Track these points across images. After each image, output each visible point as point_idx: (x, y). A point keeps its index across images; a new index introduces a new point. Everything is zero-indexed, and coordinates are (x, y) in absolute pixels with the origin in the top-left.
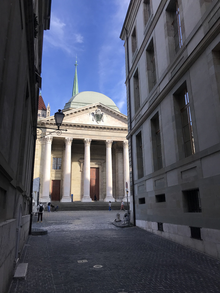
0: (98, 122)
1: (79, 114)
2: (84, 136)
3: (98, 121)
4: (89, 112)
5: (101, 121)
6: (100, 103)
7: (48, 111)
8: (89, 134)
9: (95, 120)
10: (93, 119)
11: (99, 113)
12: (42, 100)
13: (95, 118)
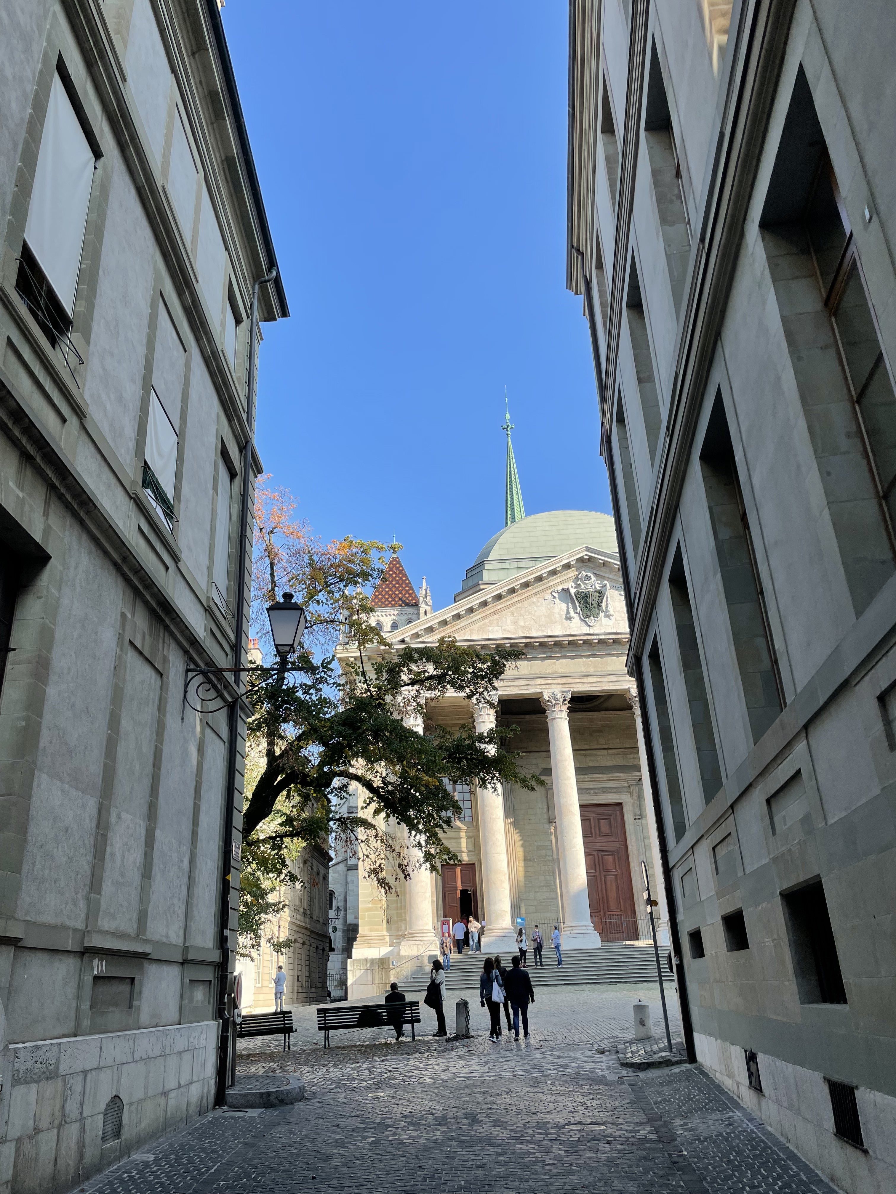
0: (591, 620)
1: (515, 600)
2: (538, 682)
3: (587, 616)
4: (549, 587)
5: (602, 614)
6: (588, 549)
7: (423, 607)
8: (560, 670)
9: (576, 616)
10: (568, 613)
11: (588, 586)
12: (401, 572)
13: (575, 608)
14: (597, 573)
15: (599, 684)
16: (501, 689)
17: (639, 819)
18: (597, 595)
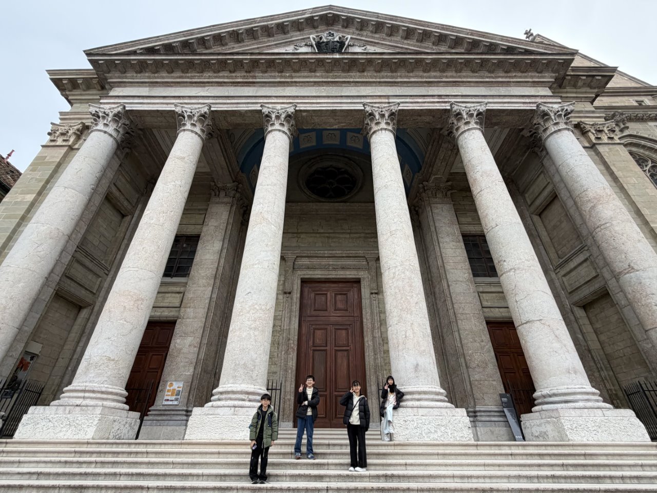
2: (261, 101)
6: (331, 9)
11: (330, 39)
14: (340, 34)
16: (217, 106)
17: (376, 293)
18: (338, 44)
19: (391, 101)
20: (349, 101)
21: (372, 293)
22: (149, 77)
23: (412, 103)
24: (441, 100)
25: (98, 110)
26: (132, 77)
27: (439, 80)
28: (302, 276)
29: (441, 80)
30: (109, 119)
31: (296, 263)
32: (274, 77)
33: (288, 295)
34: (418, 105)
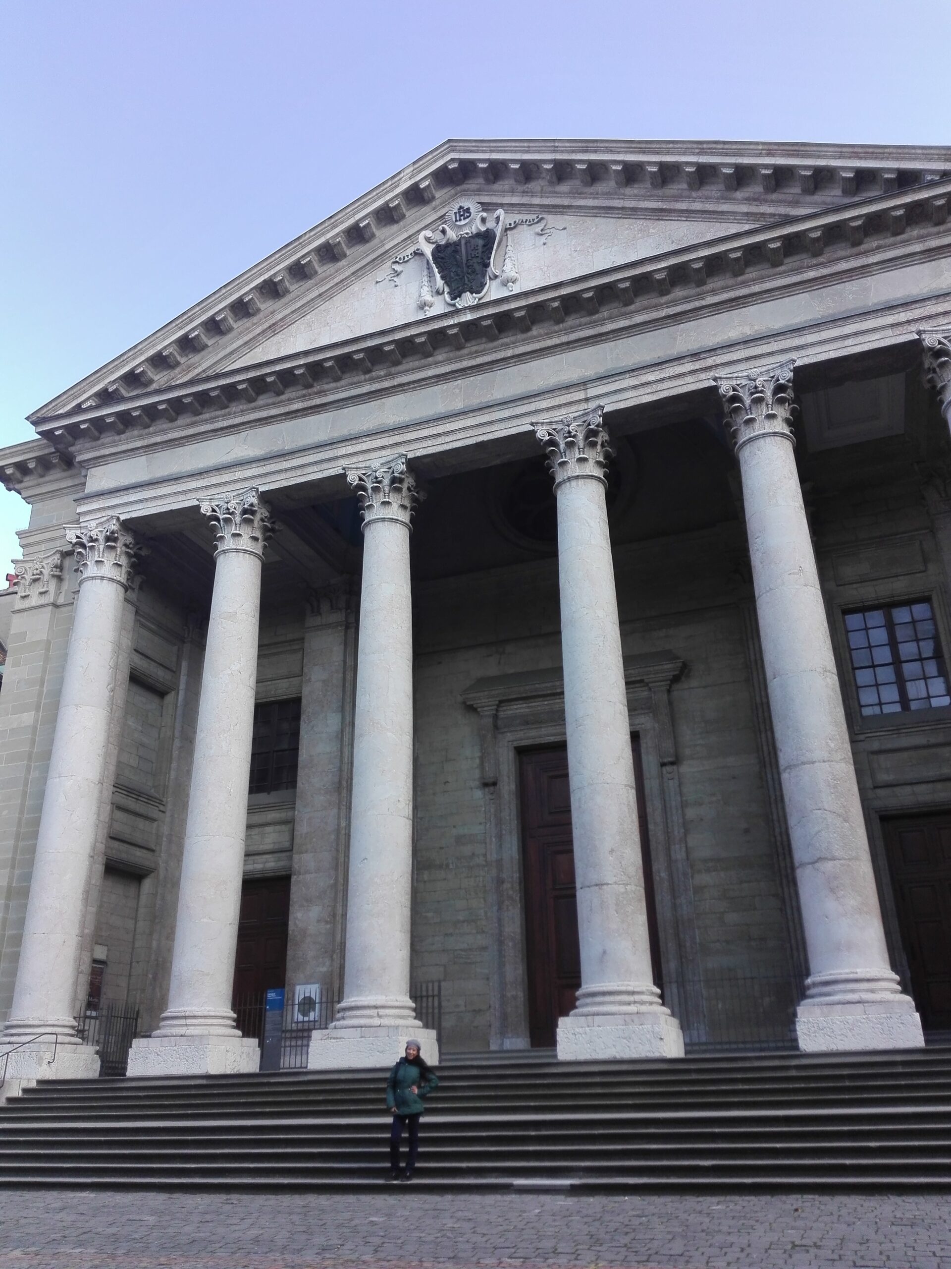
2: (343, 450)
4: (386, 257)
5: (492, 283)
6: (451, 144)
8: (389, 420)
9: (436, 301)
10: (419, 297)
14: (486, 199)
15: (470, 433)
16: (268, 480)
17: (672, 763)
18: (480, 242)
19: (591, 392)
20: (506, 413)
21: (663, 765)
22: (141, 437)
23: (635, 387)
24: (698, 365)
25: (78, 533)
26: (114, 444)
27: (697, 304)
28: (516, 744)
29: (704, 303)
30: (102, 547)
31: (502, 714)
32: (358, 384)
33: (492, 788)
34: (648, 390)
